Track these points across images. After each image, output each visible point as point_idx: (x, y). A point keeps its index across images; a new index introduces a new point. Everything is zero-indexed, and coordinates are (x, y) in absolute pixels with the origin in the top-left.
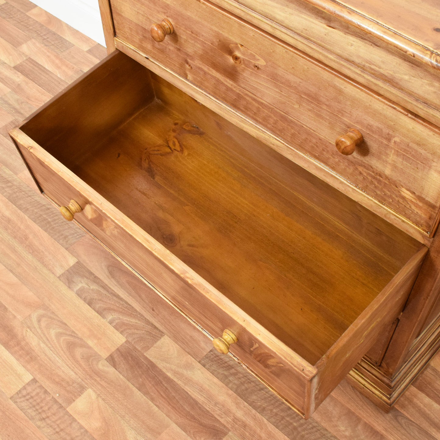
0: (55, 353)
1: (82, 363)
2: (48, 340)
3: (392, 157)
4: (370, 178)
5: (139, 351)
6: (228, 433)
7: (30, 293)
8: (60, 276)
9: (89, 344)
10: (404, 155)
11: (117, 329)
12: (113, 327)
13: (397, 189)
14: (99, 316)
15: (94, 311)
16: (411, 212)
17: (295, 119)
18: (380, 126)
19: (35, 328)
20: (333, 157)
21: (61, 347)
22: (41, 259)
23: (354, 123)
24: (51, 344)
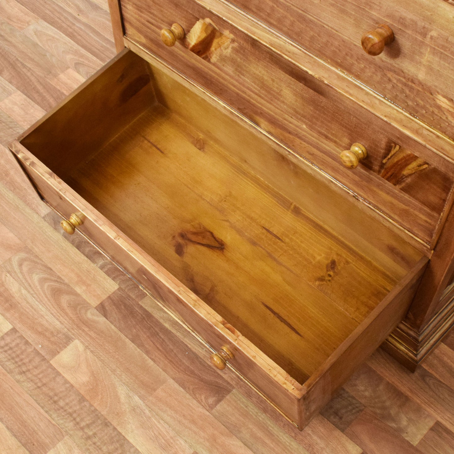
0: (39, 300)
1: (69, 311)
2: (30, 286)
3: (427, 57)
4: (400, 85)
5: (133, 299)
6: (232, 390)
7: (11, 235)
8: (45, 216)
9: (77, 291)
10: (442, 53)
11: (109, 275)
12: (104, 272)
13: (431, 96)
14: (89, 261)
15: (83, 255)
16: (447, 124)
17: (315, 18)
18: (414, 18)
19: (15, 272)
20: (359, 63)
21: (45, 294)
22: (23, 197)
23: (384, 17)
24: (33, 291)
